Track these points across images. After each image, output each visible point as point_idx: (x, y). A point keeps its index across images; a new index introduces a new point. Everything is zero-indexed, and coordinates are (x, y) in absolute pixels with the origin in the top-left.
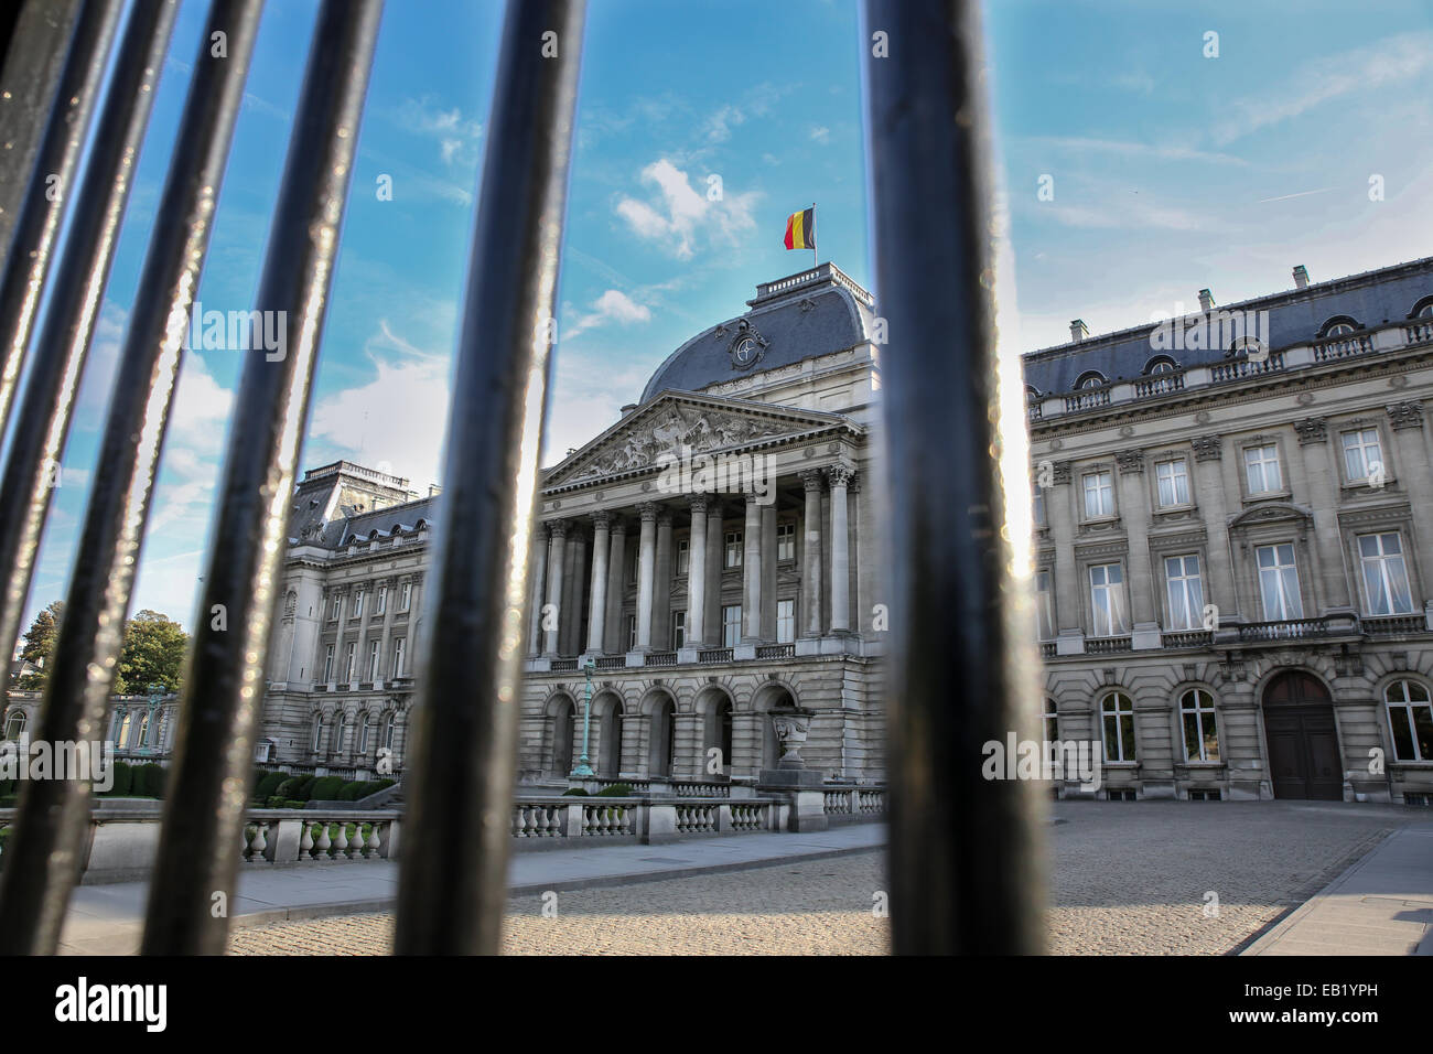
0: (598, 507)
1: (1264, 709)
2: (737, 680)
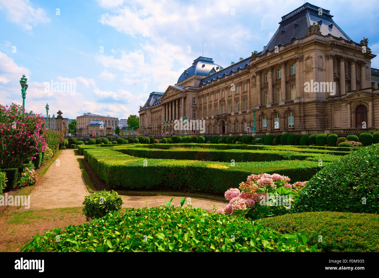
1: (222, 125)
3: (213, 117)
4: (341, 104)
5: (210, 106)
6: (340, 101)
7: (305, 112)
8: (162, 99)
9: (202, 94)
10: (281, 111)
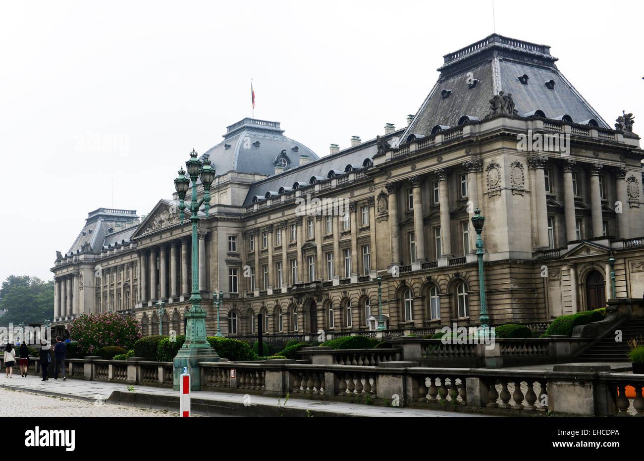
0: (150, 244)
1: (310, 312)
2: (181, 309)
3: (284, 290)
4: (560, 267)
5: (277, 261)
6: (558, 262)
7: (491, 283)
8: (137, 238)
9: (254, 227)
10: (442, 280)
